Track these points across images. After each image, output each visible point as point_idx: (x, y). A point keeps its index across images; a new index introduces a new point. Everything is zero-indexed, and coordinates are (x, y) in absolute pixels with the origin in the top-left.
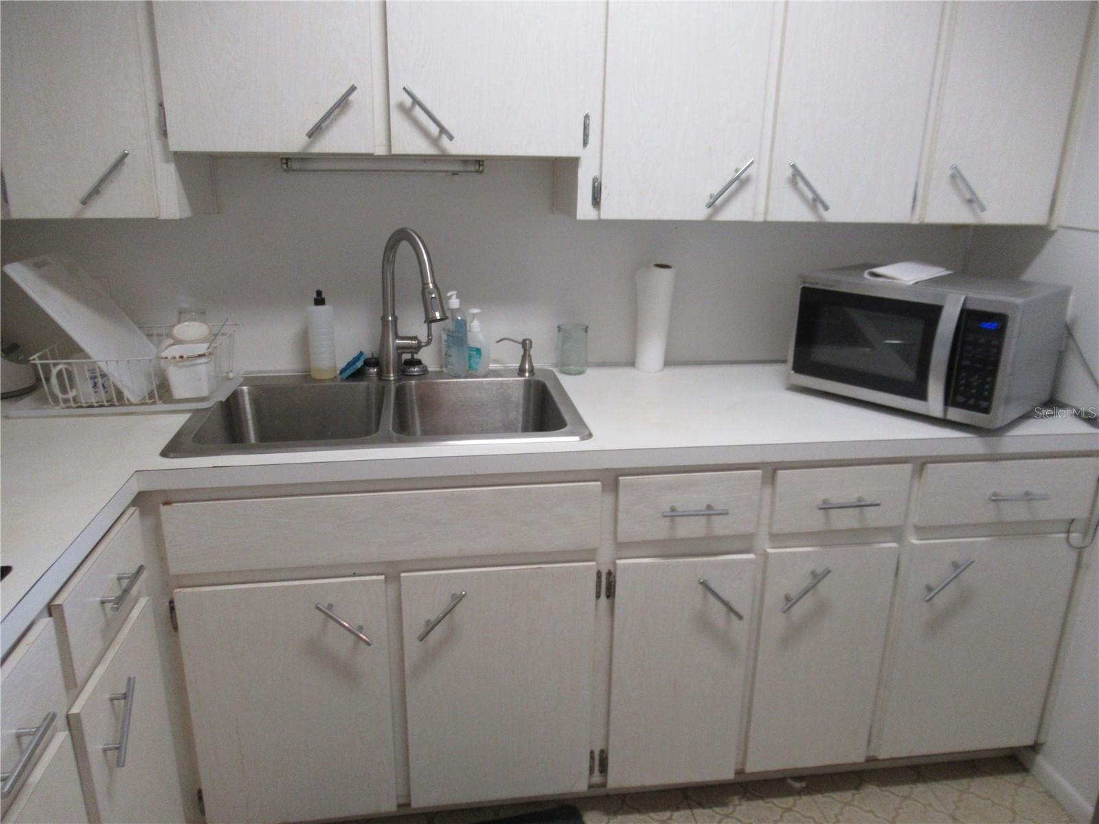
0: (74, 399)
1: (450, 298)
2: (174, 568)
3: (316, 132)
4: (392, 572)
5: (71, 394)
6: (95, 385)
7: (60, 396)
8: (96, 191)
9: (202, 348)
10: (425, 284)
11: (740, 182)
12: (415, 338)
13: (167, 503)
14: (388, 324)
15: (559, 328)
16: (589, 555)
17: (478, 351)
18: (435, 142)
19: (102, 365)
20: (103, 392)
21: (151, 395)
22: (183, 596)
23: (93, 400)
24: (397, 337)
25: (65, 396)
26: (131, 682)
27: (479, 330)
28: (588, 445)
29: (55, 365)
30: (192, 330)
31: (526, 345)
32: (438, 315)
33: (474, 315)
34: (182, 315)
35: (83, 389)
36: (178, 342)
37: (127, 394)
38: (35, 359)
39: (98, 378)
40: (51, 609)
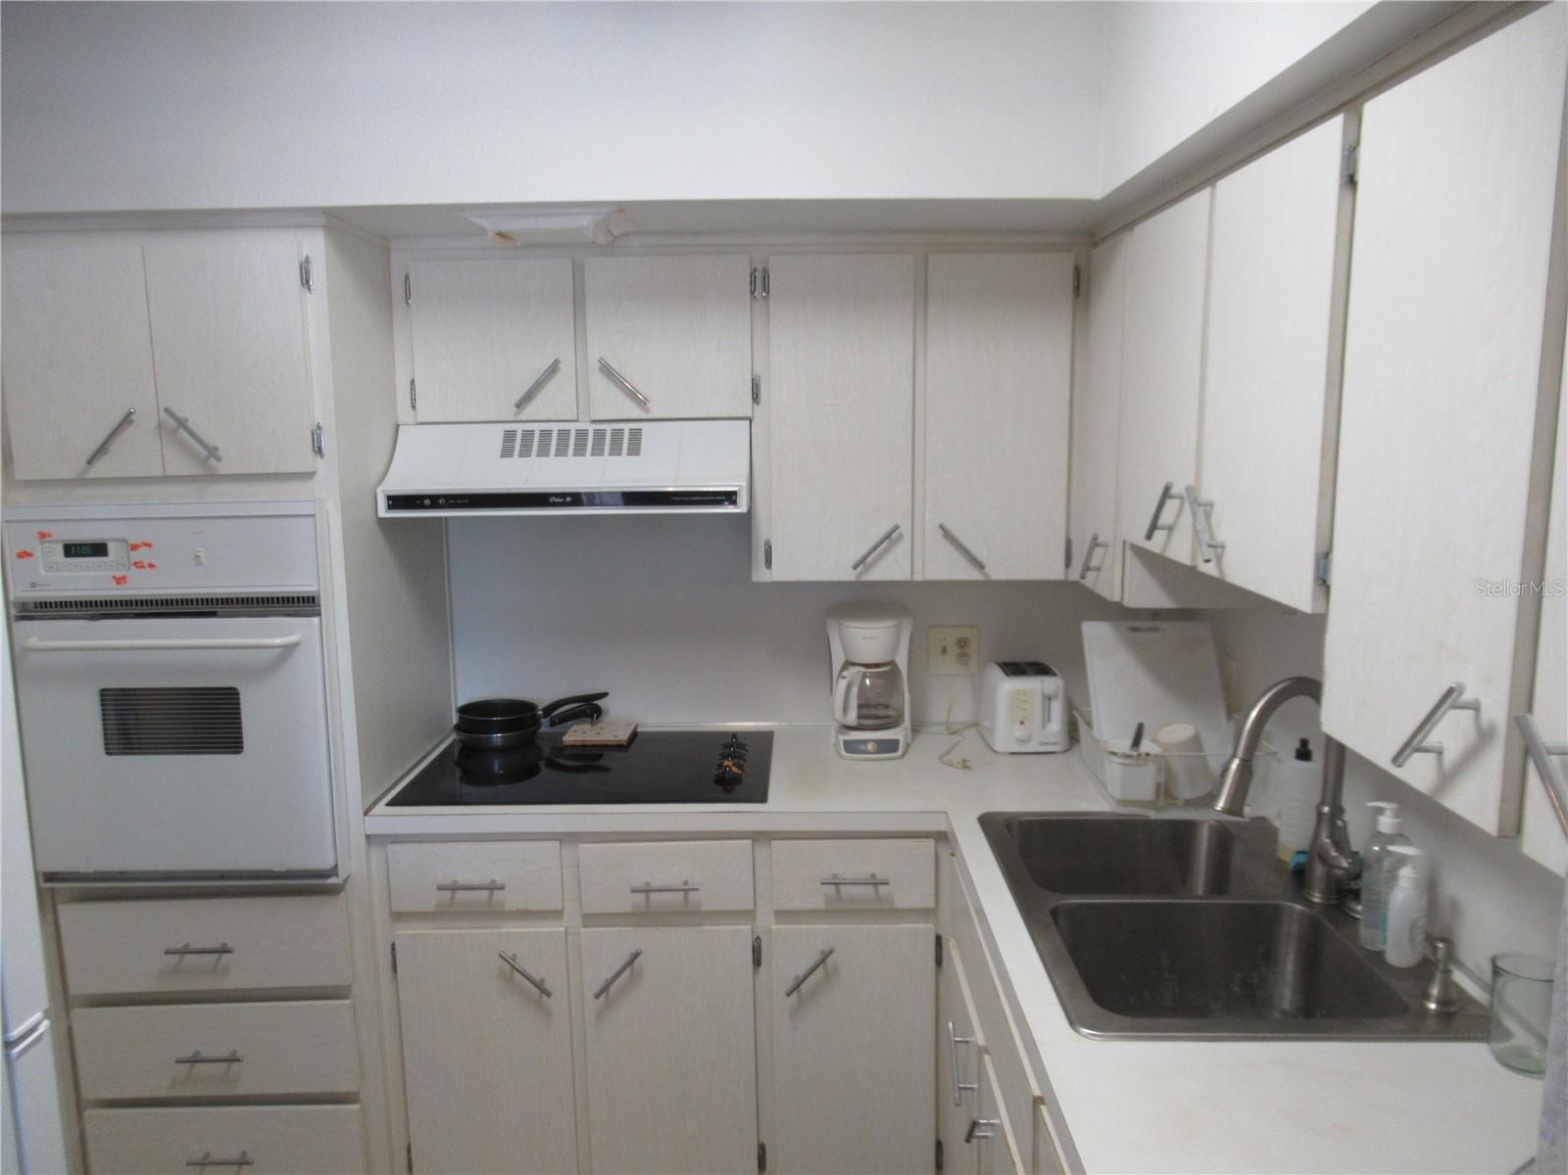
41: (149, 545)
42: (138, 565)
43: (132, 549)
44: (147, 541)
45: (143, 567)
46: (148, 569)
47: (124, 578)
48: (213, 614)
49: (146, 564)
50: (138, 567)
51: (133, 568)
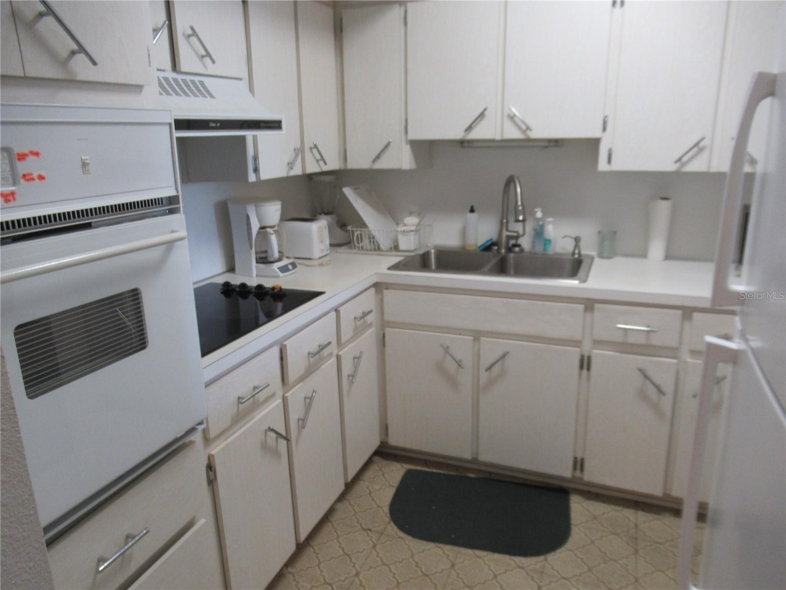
0: (362, 247)
1: (536, 212)
2: (387, 318)
3: (470, 128)
4: (477, 335)
5: (361, 245)
6: (370, 242)
7: (357, 245)
8: (378, 157)
9: (414, 228)
10: (517, 202)
11: (698, 147)
12: (516, 232)
13: (387, 289)
14: (503, 225)
15: (599, 232)
16: (577, 343)
17: (550, 241)
18: (524, 132)
19: (373, 232)
20: (372, 245)
21: (391, 249)
22: (388, 331)
23: (369, 248)
24: (507, 230)
25: (359, 245)
26: (361, 353)
27: (551, 230)
28: (583, 285)
29: (357, 231)
30: (411, 221)
31: (577, 240)
32: (521, 218)
33: (550, 222)
34: (411, 214)
35: (366, 243)
36: (405, 225)
37: (381, 246)
38: (349, 228)
39: (372, 238)
40: (337, 310)
41: (37, 154)
42: (27, 177)
43: (19, 160)
44: (35, 150)
45: (33, 179)
46: (37, 180)
47: (13, 193)
48: (88, 226)
49: (35, 176)
50: (28, 180)
51: (22, 181)
